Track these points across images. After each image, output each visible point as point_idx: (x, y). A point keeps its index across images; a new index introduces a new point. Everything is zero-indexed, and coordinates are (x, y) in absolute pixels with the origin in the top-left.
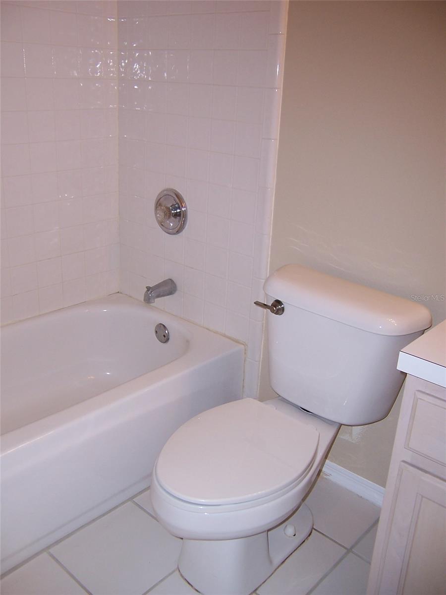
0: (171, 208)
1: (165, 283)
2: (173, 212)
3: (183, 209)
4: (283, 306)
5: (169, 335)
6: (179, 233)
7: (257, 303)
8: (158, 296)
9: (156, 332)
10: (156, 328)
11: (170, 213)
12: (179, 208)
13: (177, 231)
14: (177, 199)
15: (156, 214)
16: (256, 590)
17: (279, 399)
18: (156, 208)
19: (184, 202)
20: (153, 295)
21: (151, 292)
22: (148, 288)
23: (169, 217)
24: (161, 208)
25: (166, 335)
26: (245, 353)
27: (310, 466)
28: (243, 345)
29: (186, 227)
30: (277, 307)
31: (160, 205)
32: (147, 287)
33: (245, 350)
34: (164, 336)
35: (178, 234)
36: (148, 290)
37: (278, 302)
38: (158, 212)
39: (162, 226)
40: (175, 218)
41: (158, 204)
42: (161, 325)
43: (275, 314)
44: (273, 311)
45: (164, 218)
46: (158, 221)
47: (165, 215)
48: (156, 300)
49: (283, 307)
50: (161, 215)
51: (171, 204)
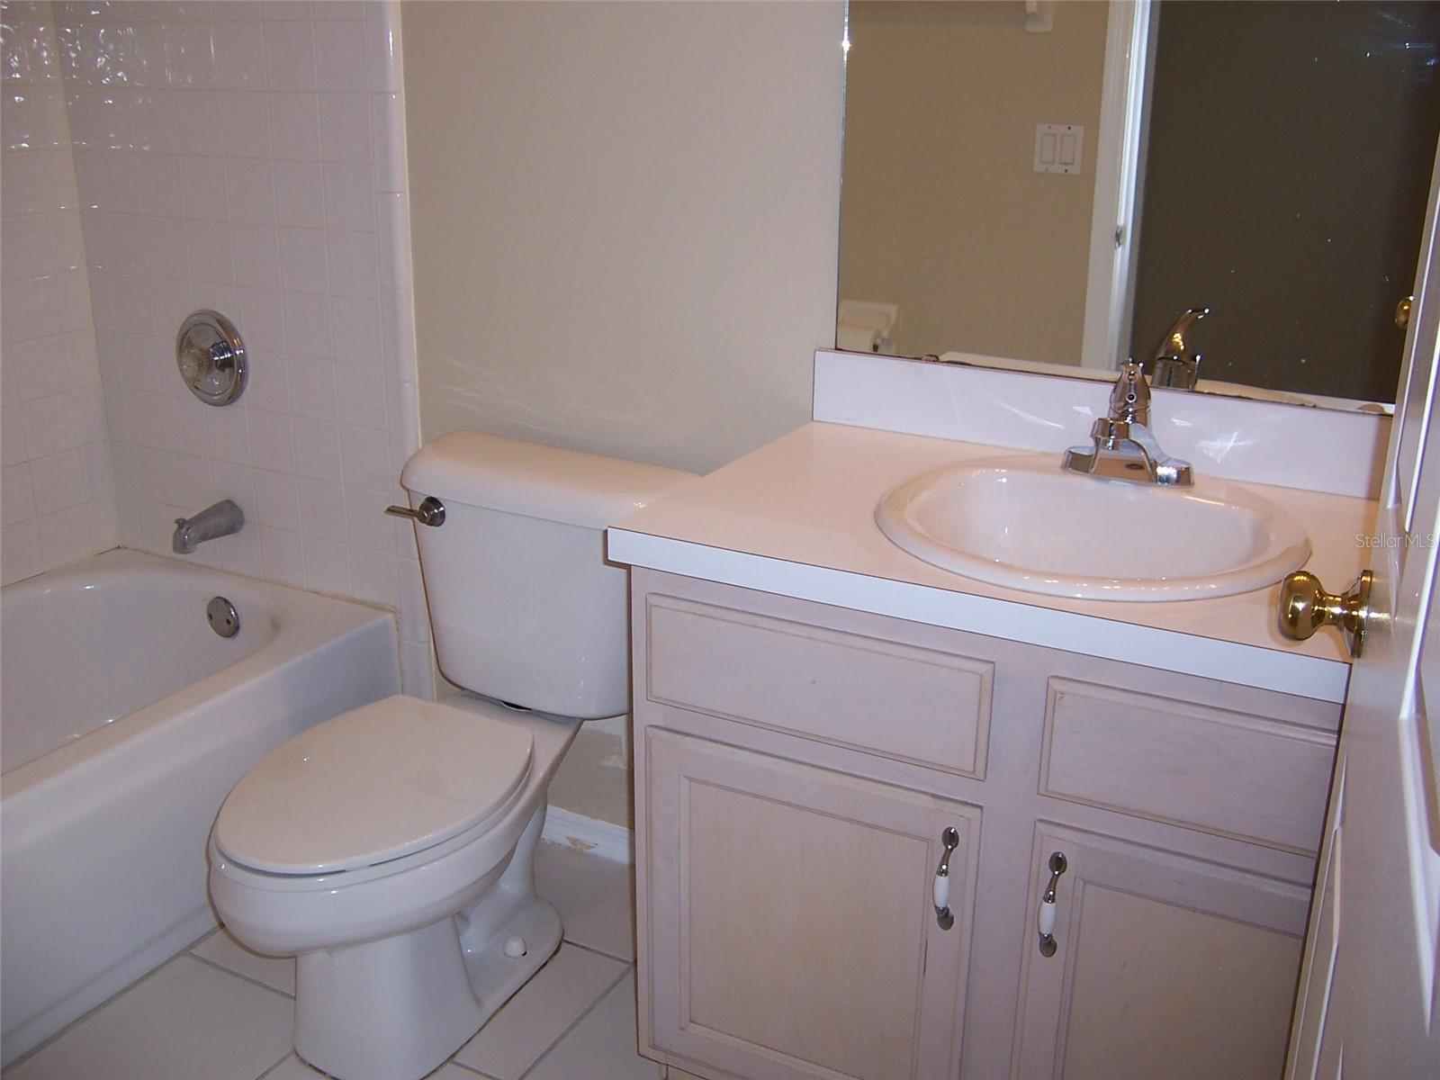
0: (211, 350)
1: (217, 509)
2: (216, 358)
3: (238, 352)
4: (442, 509)
5: (238, 619)
6: (233, 401)
7: (393, 510)
8: (204, 538)
9: (210, 616)
10: (208, 609)
11: (211, 360)
12: (228, 349)
13: (229, 399)
14: (221, 331)
15: (180, 364)
16: (454, 1055)
17: (464, 696)
18: (180, 351)
19: (237, 335)
20: (193, 535)
21: (188, 529)
22: (181, 523)
23: (209, 370)
24: (189, 352)
25: (231, 620)
26: (398, 629)
27: (526, 777)
28: (392, 612)
29: (248, 389)
30: (431, 511)
31: (190, 345)
32: (177, 521)
33: (397, 622)
34: (228, 622)
35: (234, 404)
36: (180, 527)
37: (433, 502)
38: (184, 360)
39: (194, 389)
40: (223, 370)
41: (185, 343)
42: (219, 600)
43: (428, 524)
44: (423, 519)
45: (199, 371)
46: (186, 379)
47: (200, 365)
48: (199, 545)
49: (443, 512)
50: (191, 365)
51: (212, 344)
